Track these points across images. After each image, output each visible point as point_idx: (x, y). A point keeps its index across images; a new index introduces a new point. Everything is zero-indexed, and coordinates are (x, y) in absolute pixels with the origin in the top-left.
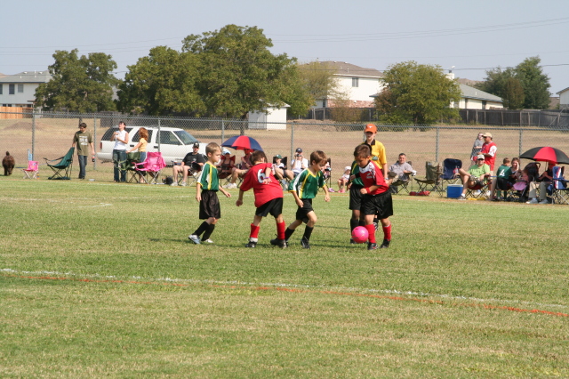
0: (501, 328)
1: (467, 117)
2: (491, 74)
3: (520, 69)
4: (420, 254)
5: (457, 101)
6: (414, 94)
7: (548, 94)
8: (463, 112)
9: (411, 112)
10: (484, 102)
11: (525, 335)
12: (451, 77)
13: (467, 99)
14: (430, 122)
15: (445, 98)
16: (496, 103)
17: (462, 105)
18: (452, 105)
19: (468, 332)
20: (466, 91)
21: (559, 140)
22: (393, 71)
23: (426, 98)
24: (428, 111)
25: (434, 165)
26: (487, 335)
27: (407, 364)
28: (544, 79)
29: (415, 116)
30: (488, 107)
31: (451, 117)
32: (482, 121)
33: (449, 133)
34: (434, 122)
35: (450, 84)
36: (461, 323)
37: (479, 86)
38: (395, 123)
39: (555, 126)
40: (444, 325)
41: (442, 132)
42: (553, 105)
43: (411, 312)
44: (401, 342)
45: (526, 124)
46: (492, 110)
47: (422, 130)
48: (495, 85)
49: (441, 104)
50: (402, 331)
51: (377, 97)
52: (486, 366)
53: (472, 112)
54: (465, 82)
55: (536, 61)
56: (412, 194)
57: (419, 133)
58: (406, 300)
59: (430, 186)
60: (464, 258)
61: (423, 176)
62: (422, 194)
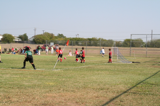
0: (19, 73)
1: (16, 42)
2: (19, 36)
3: (24, 35)
4: (7, 62)
5: (14, 39)
6: (8, 38)
7: (28, 39)
8: (15, 41)
9: (7, 41)
10: (18, 40)
11: (22, 74)
12: (13, 36)
13: (16, 39)
14: (10, 42)
15: (12, 39)
16: (20, 40)
17: (15, 40)
18: (14, 40)
19: (13, 74)
20: (16, 38)
21: (30, 45)
22: (4, 35)
23: (9, 39)
24: (10, 41)
25: (10, 49)
26: (16, 74)
27: (3, 79)
28: (27, 36)
29: (8, 42)
30: (19, 40)
31: (13, 42)
32: (18, 43)
33: (13, 44)
34: (11, 42)
35: (13, 37)
36: (13, 73)
37: (18, 37)
38: (4, 43)
39: (29, 43)
40: (10, 73)
41: (11, 44)
42: (29, 40)
43: (5, 71)
44: (3, 76)
45: (25, 43)
46: (20, 41)
47: (9, 44)
48: (20, 37)
49: (12, 40)
50: (3, 74)
51: (1, 39)
52: (16, 79)
53: (17, 41)
54: (15, 37)
55: (26, 34)
56: (7, 53)
57: (8, 44)
58: (4, 69)
59: (10, 52)
60: (14, 63)
61: (9, 51)
62: (8, 53)
